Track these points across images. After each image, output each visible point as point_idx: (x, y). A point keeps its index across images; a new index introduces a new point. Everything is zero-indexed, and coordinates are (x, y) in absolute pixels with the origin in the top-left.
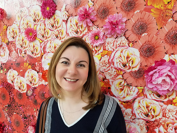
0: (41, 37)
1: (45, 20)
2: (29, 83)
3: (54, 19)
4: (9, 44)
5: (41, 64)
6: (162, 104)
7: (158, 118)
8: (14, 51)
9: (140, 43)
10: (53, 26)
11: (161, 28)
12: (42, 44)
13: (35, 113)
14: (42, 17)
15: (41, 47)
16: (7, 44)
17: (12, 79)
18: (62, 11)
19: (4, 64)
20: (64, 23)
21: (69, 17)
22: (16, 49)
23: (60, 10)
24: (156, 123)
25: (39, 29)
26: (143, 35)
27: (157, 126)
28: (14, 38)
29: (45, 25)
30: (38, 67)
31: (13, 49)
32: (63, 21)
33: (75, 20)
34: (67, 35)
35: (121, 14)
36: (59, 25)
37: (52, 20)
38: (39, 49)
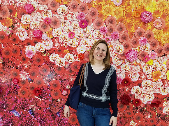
0: (77, 37)
1: (81, 29)
2: (67, 61)
3: (86, 29)
4: (54, 39)
5: (76, 51)
6: (130, 65)
7: (129, 71)
8: (58, 43)
10: (85, 32)
11: (131, 39)
12: (78, 41)
13: (70, 77)
14: (79, 27)
15: (77, 42)
16: (52, 39)
17: (54, 59)
19: (48, 50)
20: (92, 32)
21: (94, 30)
22: (59, 42)
23: (90, 26)
25: (77, 32)
26: (125, 40)
27: (129, 74)
28: (58, 36)
29: (81, 31)
30: (74, 52)
31: (57, 42)
32: (91, 31)
33: (97, 31)
34: (93, 37)
35: (118, 32)
36: (89, 32)
37: (85, 30)
38: (76, 43)
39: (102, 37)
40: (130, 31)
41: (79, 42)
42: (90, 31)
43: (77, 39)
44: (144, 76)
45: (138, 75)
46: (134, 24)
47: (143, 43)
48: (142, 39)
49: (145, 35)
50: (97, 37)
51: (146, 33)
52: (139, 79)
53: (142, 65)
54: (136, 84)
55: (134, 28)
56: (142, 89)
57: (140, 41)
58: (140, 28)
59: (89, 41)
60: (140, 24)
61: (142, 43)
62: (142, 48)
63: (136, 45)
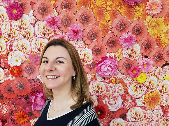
0: (7, 36)
1: (11, 21)
3: (22, 21)
5: (7, 61)
6: (106, 83)
7: (104, 93)
9: (92, 46)
10: (20, 27)
11: (105, 37)
12: (8, 43)
13: (1, 107)
14: (8, 18)
15: (7, 45)
18: (29, 16)
20: (32, 26)
21: (36, 21)
23: (28, 15)
24: (103, 96)
25: (5, 28)
26: (94, 40)
27: (104, 98)
29: (11, 25)
32: (31, 24)
33: (43, 24)
34: (35, 35)
35: (80, 24)
36: (26, 27)
37: (19, 22)
38: (4, 47)
39: (51, 35)
40: (103, 23)
41: (11, 46)
42: (28, 24)
43: (6, 40)
44: (130, 101)
45: (120, 101)
46: (110, 9)
47: (127, 43)
48: (125, 36)
49: (130, 28)
50: (42, 36)
51: (133, 25)
52: (122, 107)
53: (126, 82)
54: (117, 116)
55: (111, 16)
56: (128, 123)
57: (121, 41)
58: (122, 16)
59: (29, 43)
60: (121, 8)
61: (125, 45)
62: (125, 53)
63: (114, 49)
